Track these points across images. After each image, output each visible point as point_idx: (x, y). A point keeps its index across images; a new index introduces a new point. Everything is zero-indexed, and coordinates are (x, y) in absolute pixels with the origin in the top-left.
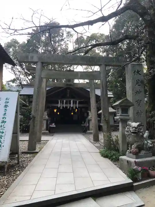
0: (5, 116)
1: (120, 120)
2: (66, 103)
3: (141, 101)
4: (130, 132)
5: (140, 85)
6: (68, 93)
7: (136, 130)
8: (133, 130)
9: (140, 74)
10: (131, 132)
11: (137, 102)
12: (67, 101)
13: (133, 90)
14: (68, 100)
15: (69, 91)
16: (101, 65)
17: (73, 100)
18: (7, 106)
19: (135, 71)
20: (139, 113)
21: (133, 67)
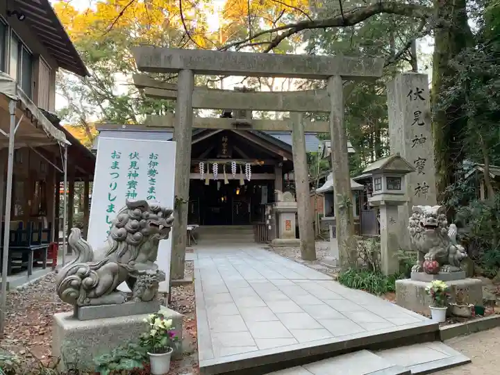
0: (153, 194)
1: (383, 203)
2: (220, 171)
3: (425, 160)
4: (419, 225)
5: (423, 124)
6: (225, 145)
7: (434, 221)
8: (428, 221)
9: (423, 99)
10: (424, 225)
11: (416, 163)
13: (407, 136)
14: (224, 161)
15: (226, 140)
16: (331, 76)
17: (238, 163)
18: (155, 171)
19: (411, 91)
20: (420, 189)
21: (407, 81)
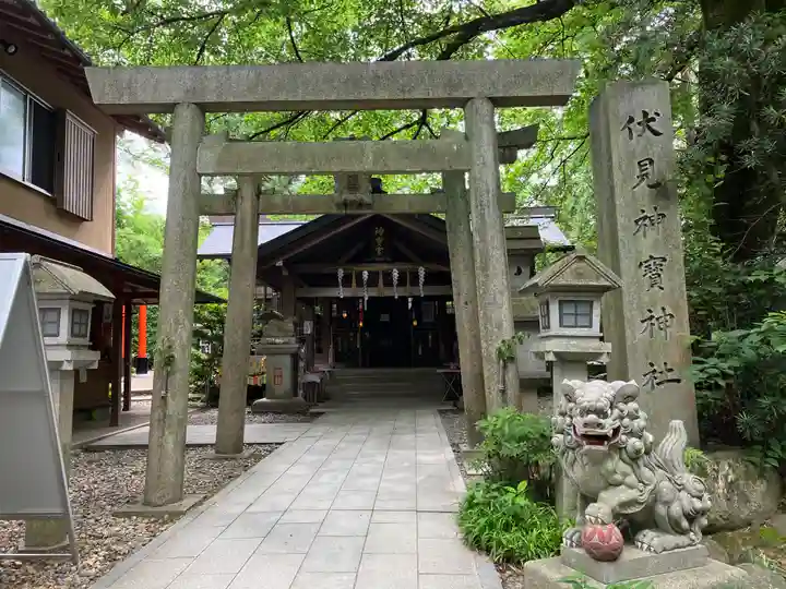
3: (664, 260)
4: (572, 431)
5: (658, 185)
6: (379, 240)
7: (599, 425)
8: (586, 424)
9: (656, 133)
10: (579, 433)
11: (643, 268)
12: (377, 273)
14: (381, 267)
15: (381, 232)
19: (631, 120)
20: (654, 321)
